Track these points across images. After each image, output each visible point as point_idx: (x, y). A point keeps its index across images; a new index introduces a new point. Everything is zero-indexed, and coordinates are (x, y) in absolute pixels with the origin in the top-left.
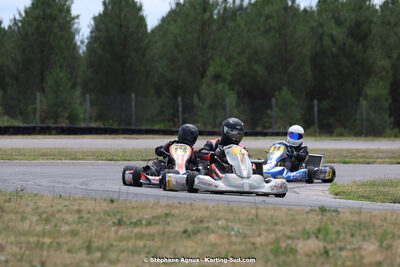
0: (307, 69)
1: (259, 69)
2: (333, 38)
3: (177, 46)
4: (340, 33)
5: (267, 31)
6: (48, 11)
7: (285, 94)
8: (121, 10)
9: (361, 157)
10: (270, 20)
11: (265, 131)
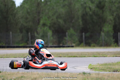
0: (80, 20)
1: (61, 21)
2: (90, 8)
3: (28, 13)
4: (93, 6)
5: (64, 6)
7: (72, 31)
9: (101, 55)
11: (64, 45)
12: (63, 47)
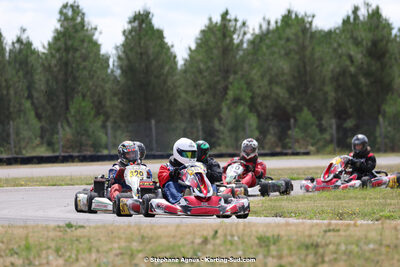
0: (329, 88)
1: (281, 92)
2: (351, 58)
3: (200, 71)
5: (287, 54)
6: (70, 43)
7: (306, 115)
8: (140, 39)
10: (289, 44)
11: (285, 151)
12: (286, 154)
